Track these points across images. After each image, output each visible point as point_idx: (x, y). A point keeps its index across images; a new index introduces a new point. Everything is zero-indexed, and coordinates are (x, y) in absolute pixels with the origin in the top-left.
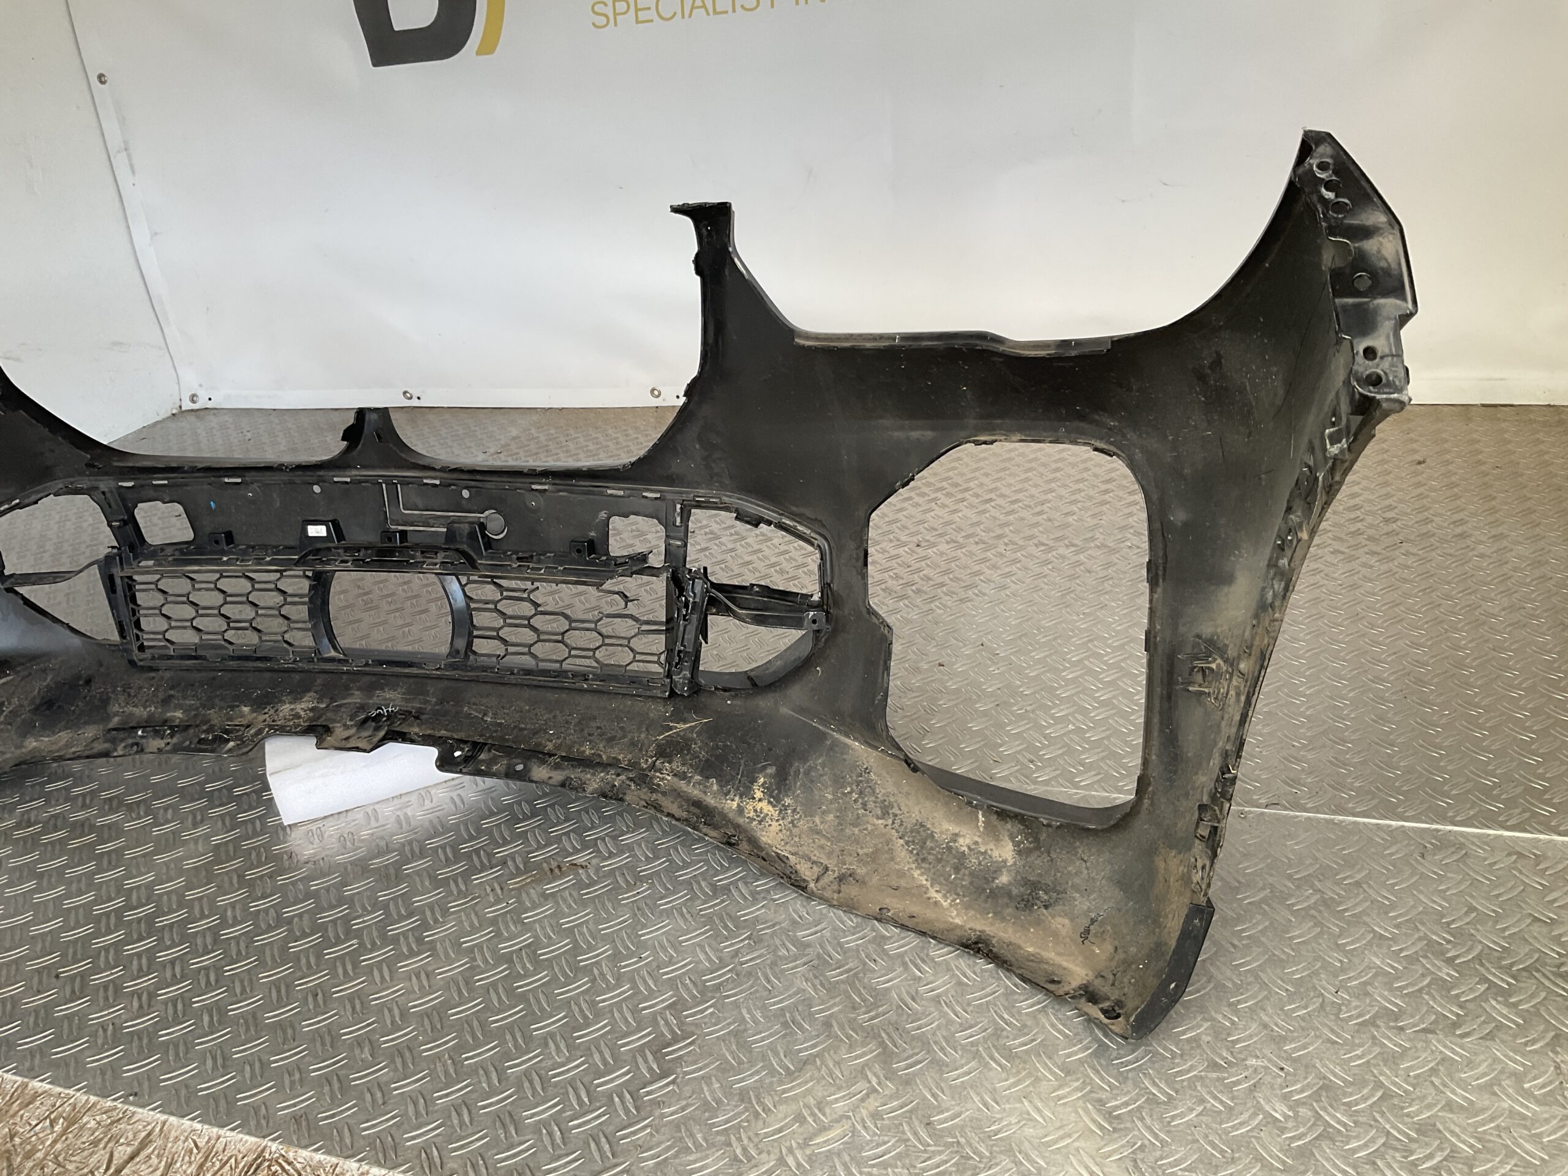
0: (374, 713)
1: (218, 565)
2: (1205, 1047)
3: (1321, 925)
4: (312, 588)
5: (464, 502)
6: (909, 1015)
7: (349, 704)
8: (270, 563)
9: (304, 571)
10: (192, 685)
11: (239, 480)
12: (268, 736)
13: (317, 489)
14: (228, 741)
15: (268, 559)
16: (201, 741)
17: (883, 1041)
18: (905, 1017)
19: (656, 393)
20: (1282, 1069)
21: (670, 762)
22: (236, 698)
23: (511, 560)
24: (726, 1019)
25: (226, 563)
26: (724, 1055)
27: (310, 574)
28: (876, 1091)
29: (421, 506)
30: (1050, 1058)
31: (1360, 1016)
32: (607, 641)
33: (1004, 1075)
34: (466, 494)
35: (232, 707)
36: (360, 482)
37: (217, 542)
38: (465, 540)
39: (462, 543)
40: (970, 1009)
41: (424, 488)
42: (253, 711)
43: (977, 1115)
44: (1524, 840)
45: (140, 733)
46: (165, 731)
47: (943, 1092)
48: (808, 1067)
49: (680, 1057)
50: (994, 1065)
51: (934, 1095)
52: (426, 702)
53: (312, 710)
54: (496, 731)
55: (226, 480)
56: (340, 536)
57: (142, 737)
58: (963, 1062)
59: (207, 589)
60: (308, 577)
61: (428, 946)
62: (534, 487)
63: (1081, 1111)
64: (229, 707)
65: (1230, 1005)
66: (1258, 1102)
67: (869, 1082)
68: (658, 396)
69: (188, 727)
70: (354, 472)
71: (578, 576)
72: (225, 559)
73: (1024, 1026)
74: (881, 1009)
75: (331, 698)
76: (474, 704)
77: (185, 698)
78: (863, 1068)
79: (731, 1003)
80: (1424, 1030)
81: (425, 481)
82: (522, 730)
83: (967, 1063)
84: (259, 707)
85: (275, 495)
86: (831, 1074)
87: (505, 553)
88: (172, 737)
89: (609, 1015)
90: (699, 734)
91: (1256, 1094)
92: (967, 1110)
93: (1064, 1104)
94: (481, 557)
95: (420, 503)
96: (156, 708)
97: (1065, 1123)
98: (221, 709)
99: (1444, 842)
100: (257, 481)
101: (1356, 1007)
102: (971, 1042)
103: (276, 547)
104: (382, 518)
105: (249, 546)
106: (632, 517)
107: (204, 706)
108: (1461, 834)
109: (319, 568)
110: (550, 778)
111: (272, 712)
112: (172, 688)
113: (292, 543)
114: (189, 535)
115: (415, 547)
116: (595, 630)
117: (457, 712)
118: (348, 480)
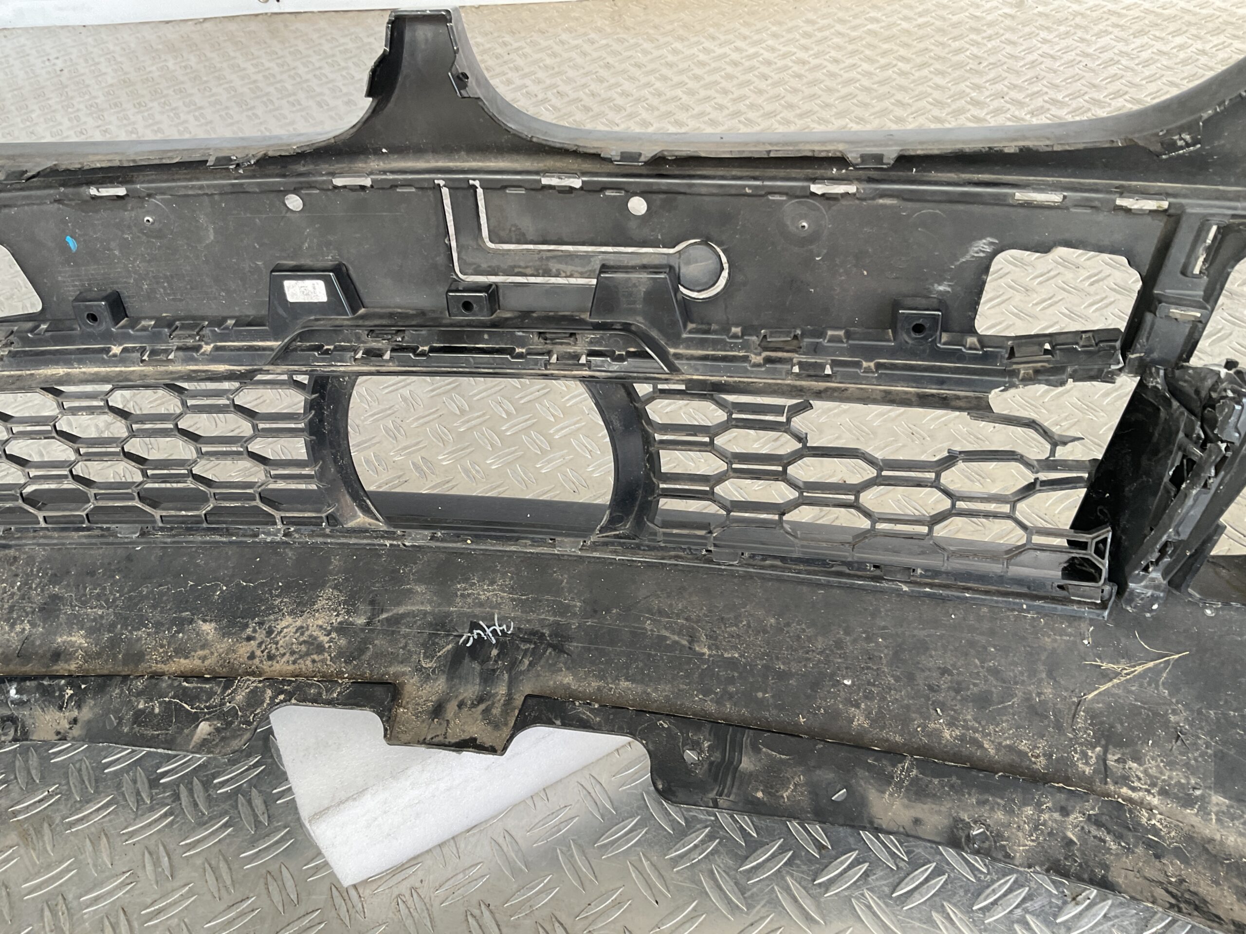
0: (469, 638)
1: (104, 363)
4: (310, 406)
5: (633, 225)
7: (413, 614)
8: (213, 359)
9: (291, 374)
10: (92, 573)
11: (121, 191)
12: (273, 705)
13: (294, 202)
14: (195, 719)
15: (207, 348)
16: (139, 717)
21: (1138, 759)
22: (182, 602)
23: (745, 346)
25: (120, 360)
27: (304, 379)
29: (531, 235)
32: (960, 505)
34: (638, 206)
35: (181, 624)
36: (394, 185)
37: (93, 318)
38: (639, 306)
39: (633, 312)
41: (539, 195)
42: (224, 632)
45: (13, 692)
46: (62, 690)
52: (564, 610)
53: (342, 629)
54: (731, 681)
55: (93, 191)
56: (354, 299)
57: (20, 704)
59: (91, 410)
60: (298, 385)
62: (817, 188)
64: (173, 622)
69: (105, 680)
70: (375, 164)
71: (917, 381)
72: (116, 350)
75: (372, 603)
76: (661, 612)
77: (84, 604)
81: (545, 181)
82: (782, 676)
84: (232, 624)
85: (202, 219)
87: (726, 330)
88: (79, 707)
90: (1174, 688)
94: (676, 340)
95: (528, 225)
96: (33, 625)
98: (158, 625)
100: (162, 192)
103: (220, 322)
104: (441, 259)
105: (161, 322)
106: (1061, 251)
107: (125, 621)
109: (322, 367)
110: (917, 821)
111: (261, 635)
112: (55, 579)
113: (251, 312)
114: (35, 305)
115: (525, 319)
116: (936, 484)
117: (633, 634)
118: (367, 182)
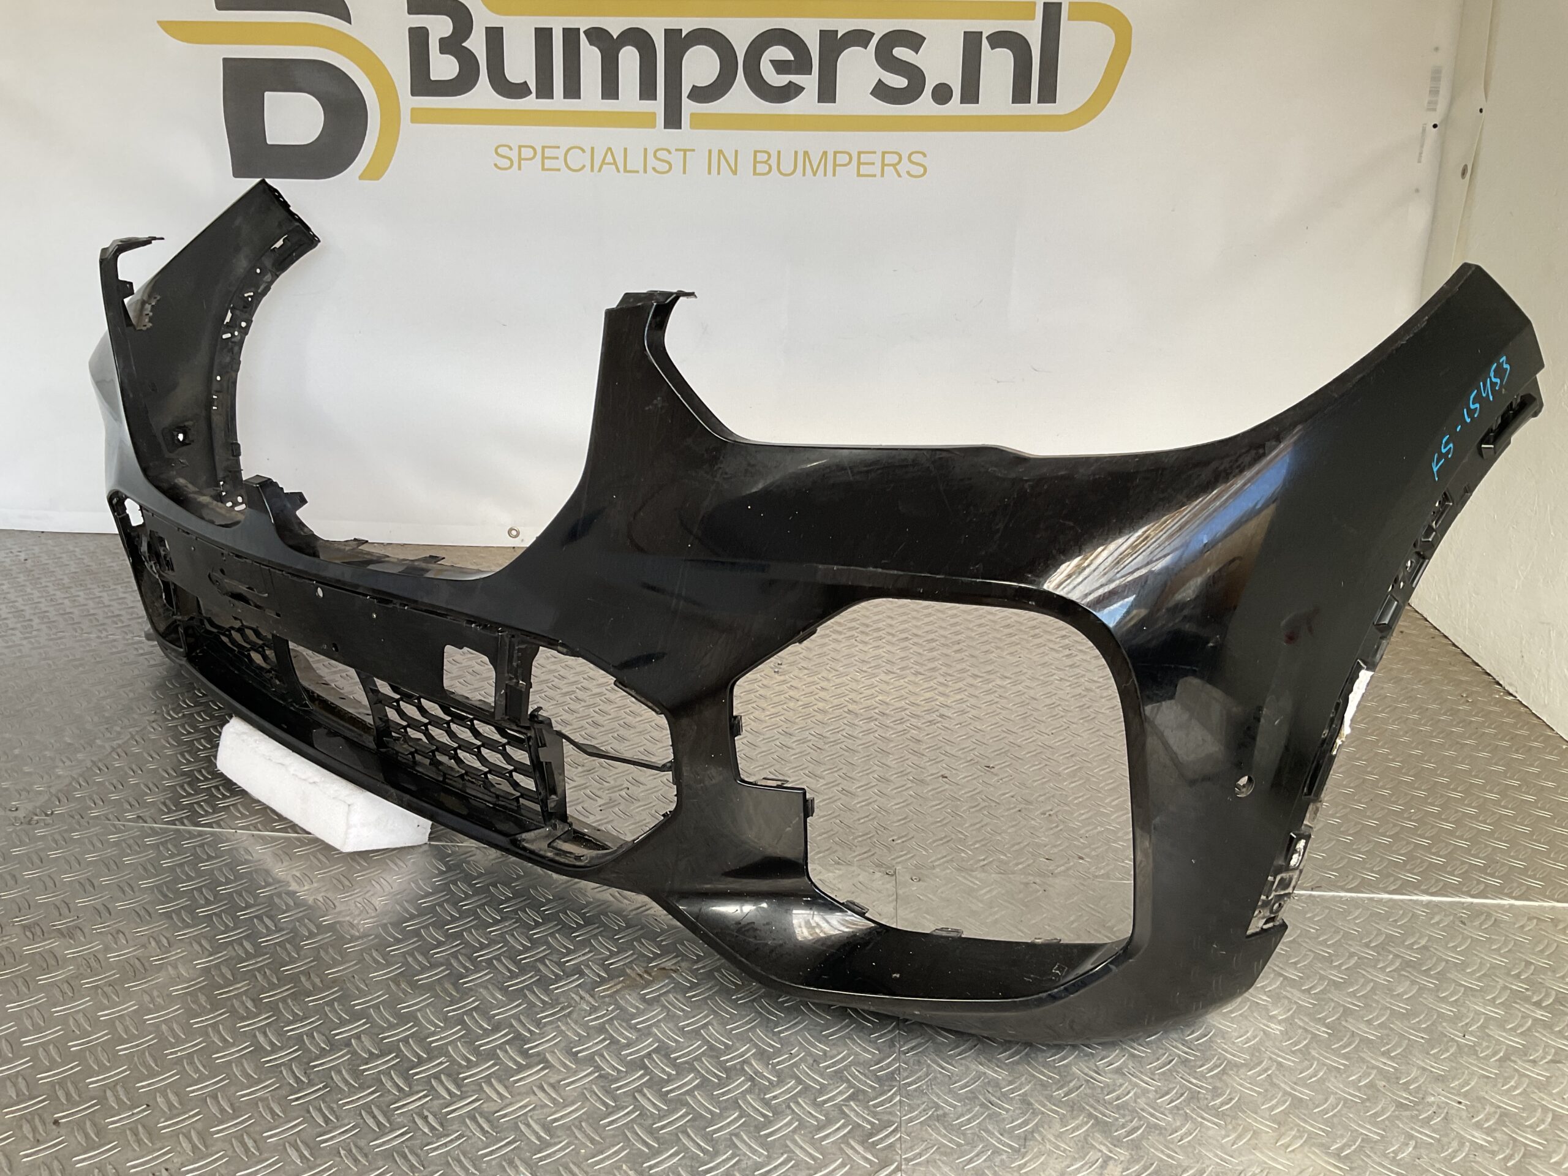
2: (1382, 1089)
3: (1413, 982)
6: (1102, 1088)
17: (1091, 1113)
18: (1099, 1091)
19: (514, 533)
20: (1460, 1103)
24: (919, 1106)
26: (937, 1140)
28: (1111, 1158)
30: (1256, 1113)
31: (1495, 1054)
33: (1223, 1132)
40: (1157, 1077)
43: (1219, 1169)
44: (1534, 907)
47: (1176, 1153)
48: (1030, 1143)
49: (891, 1146)
50: (1209, 1124)
51: (1169, 1156)
58: (1178, 1124)
61: (536, 1059)
63: (1309, 1155)
65: (1383, 1054)
66: (1457, 1133)
67: (1100, 1151)
68: (516, 537)
73: (1215, 1088)
74: (1071, 1085)
78: (1086, 1139)
79: (915, 1090)
80: (1552, 1061)
83: (1183, 1125)
86: (1058, 1147)
89: (788, 1111)
91: (1452, 1126)
92: (1208, 1166)
93: (1293, 1151)
97: (1303, 1167)
99: (1476, 912)
101: (1488, 1047)
102: (1175, 1106)
108: (1484, 905)
